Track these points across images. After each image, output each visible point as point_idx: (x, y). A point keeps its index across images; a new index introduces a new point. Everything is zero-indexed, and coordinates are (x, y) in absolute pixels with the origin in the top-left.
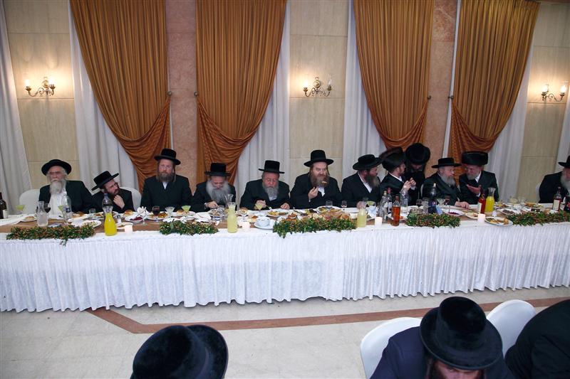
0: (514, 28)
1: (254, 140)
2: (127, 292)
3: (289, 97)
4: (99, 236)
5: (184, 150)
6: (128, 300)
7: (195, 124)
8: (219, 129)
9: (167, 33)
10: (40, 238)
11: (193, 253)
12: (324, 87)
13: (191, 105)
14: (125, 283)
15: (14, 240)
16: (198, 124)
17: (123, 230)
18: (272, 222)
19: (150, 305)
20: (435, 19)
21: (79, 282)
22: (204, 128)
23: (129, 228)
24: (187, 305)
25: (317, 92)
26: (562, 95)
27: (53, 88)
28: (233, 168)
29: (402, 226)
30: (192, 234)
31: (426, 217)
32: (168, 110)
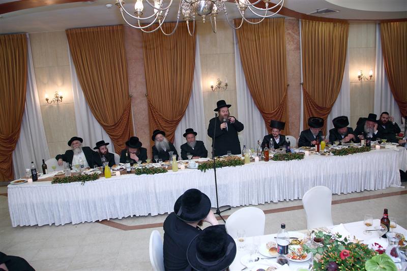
0: (336, 39)
1: (183, 120)
2: (119, 210)
3: (202, 92)
4: (101, 179)
5: (142, 129)
6: (119, 214)
7: (147, 113)
8: (161, 114)
9: (127, 60)
10: (70, 182)
11: (155, 184)
12: (223, 85)
13: (144, 101)
14: (118, 205)
15: (56, 184)
16: (149, 113)
17: (115, 175)
18: (197, 165)
19: (132, 216)
20: (287, 38)
21: (92, 205)
22: (152, 114)
23: (118, 173)
24: (152, 215)
25: (219, 88)
26: (371, 76)
27: (61, 98)
28: (172, 139)
29: (270, 161)
30: (153, 174)
31: (284, 155)
32: (130, 105)
